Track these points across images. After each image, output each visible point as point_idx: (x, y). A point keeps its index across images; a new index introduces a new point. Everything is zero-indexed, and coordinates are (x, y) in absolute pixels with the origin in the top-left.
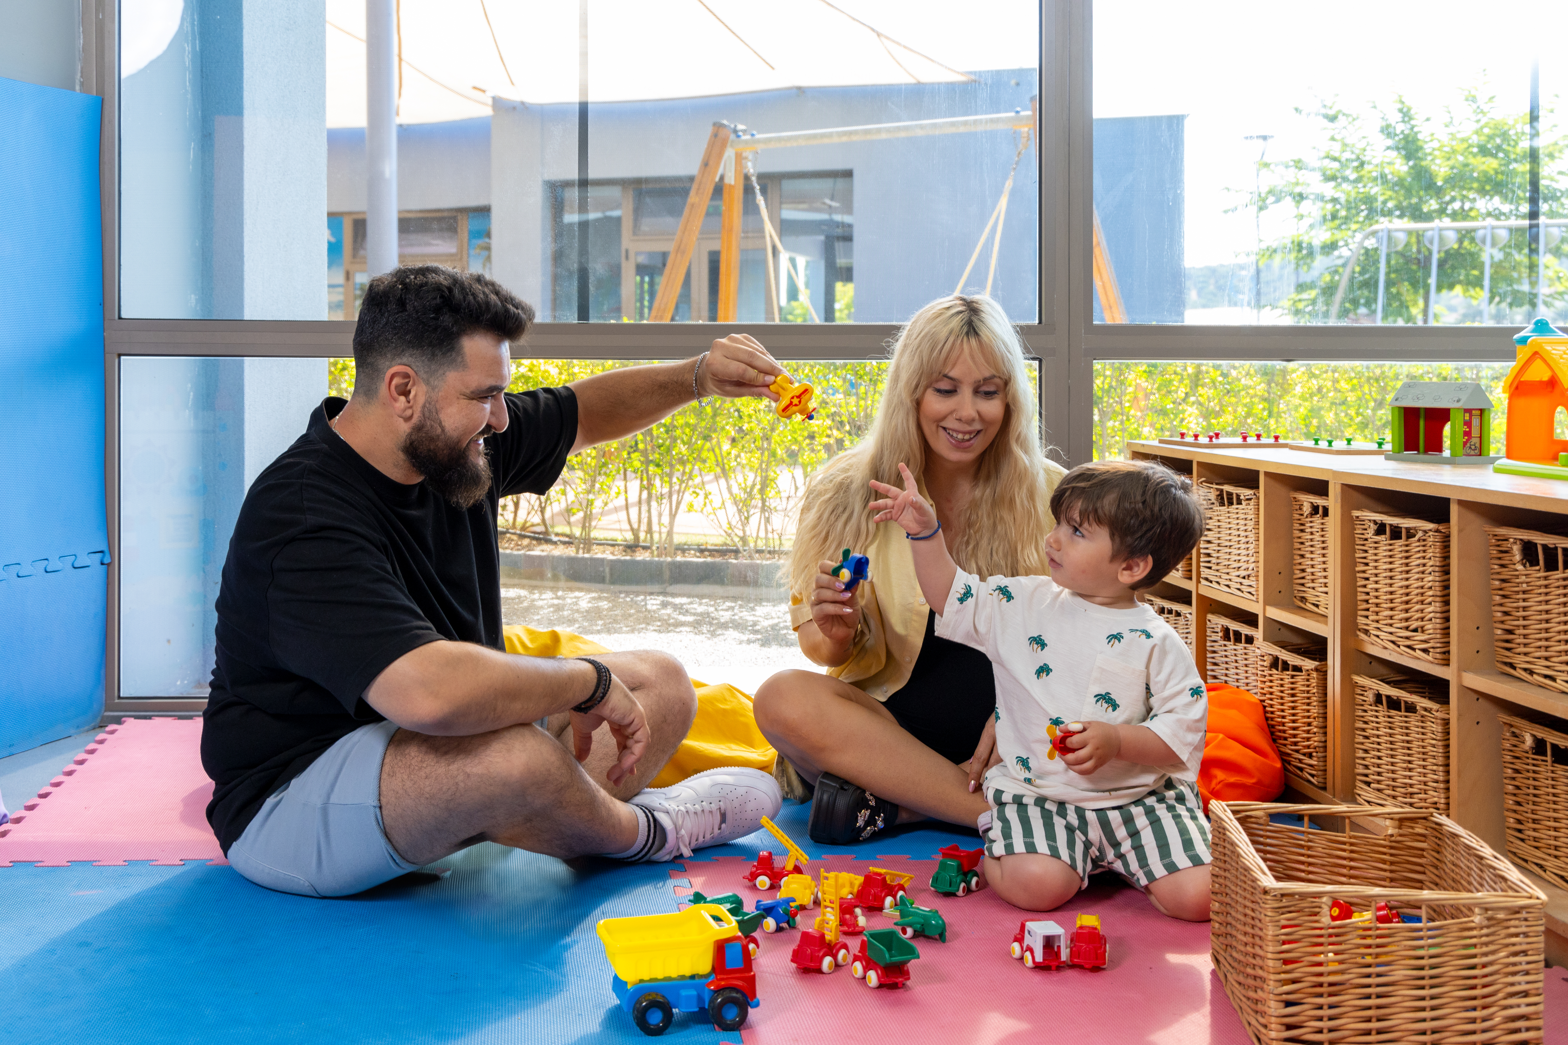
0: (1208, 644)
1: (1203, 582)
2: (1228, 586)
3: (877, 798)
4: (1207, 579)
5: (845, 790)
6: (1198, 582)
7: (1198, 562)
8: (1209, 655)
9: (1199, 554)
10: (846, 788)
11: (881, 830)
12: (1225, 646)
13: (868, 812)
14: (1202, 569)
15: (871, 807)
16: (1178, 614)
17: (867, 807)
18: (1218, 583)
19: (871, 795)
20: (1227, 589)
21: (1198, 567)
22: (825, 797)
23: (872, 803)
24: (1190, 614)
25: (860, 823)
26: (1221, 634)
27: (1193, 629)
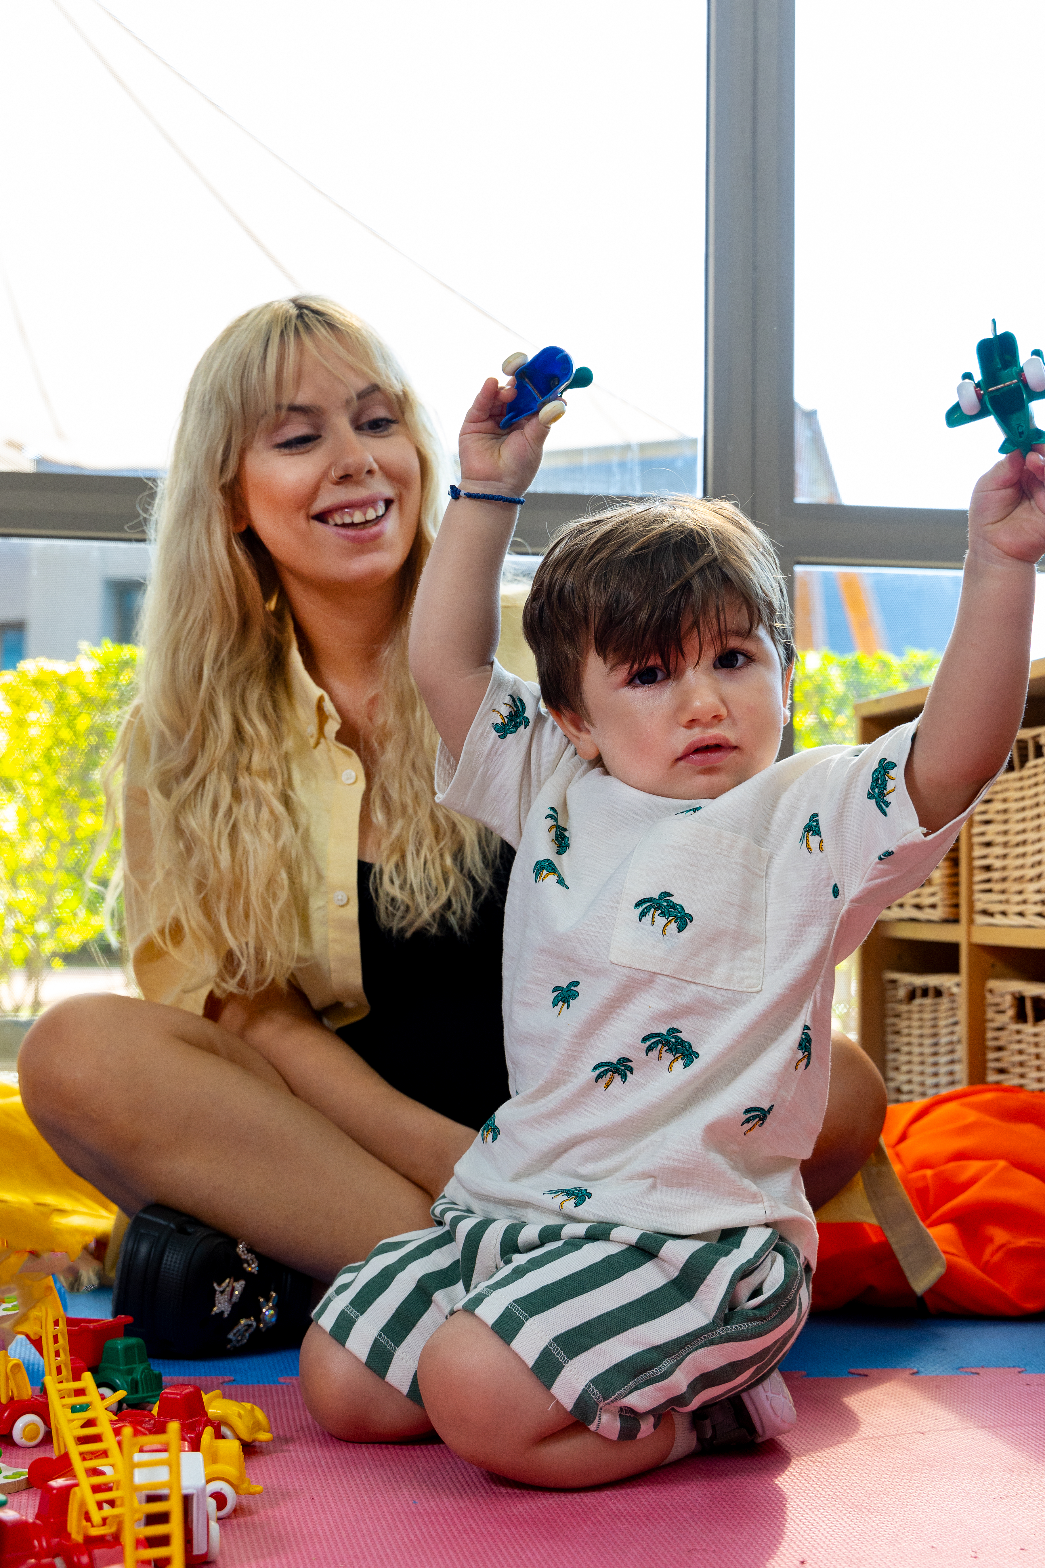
0: (990, 1034)
1: (981, 919)
2: (1021, 914)
3: (263, 1259)
4: (985, 913)
5: (189, 1234)
6: (971, 921)
7: (971, 883)
8: (992, 1055)
9: (971, 870)
10: (190, 1230)
11: (272, 1329)
12: (1018, 1032)
13: (239, 1286)
14: (977, 896)
15: (247, 1276)
16: (938, 993)
17: (239, 1273)
18: (1004, 913)
19: (250, 1250)
20: (1020, 921)
21: (971, 892)
22: (144, 1249)
23: (253, 1268)
24: (958, 985)
25: (222, 1305)
26: (1011, 1013)
27: (962, 1014)
